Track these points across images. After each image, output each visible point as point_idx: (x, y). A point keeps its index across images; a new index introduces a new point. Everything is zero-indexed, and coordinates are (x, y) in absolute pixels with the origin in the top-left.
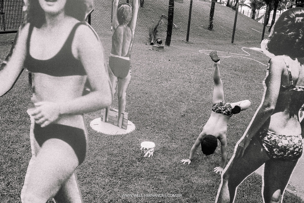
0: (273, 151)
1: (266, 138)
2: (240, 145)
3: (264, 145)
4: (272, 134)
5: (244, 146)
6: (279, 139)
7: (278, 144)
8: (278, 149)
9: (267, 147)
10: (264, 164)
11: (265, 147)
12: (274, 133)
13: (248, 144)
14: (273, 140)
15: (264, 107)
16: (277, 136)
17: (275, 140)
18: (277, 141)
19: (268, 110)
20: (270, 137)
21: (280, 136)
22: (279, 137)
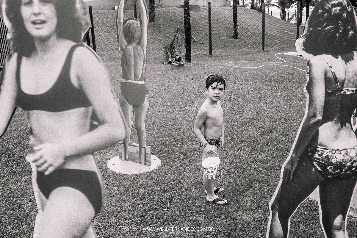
0: (326, 170)
1: (316, 155)
2: (286, 167)
3: (315, 163)
4: (322, 150)
5: (292, 168)
6: (332, 155)
7: (331, 161)
8: (332, 167)
9: (319, 165)
10: (319, 186)
11: (316, 165)
12: (325, 148)
13: (295, 165)
14: (325, 157)
15: (309, 118)
16: (329, 151)
17: (328, 156)
18: (330, 157)
19: (314, 121)
20: (321, 153)
21: (333, 150)
22: (331, 152)
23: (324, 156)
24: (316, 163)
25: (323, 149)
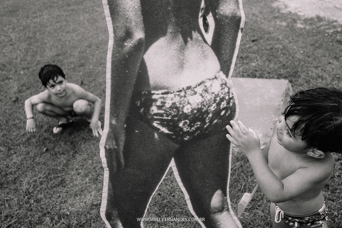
0: (178, 129)
1: (154, 110)
2: (108, 147)
3: (155, 124)
4: (162, 96)
5: (117, 144)
6: (181, 100)
7: (183, 111)
8: (187, 121)
9: (163, 125)
10: (173, 159)
11: (159, 127)
12: (166, 91)
13: (122, 138)
14: (171, 107)
15: (120, 42)
16: (175, 95)
17: (174, 104)
18: (178, 105)
19: (131, 45)
20: (162, 102)
21: (180, 91)
22: (179, 95)
23: (168, 105)
24: (157, 122)
25: (163, 94)
